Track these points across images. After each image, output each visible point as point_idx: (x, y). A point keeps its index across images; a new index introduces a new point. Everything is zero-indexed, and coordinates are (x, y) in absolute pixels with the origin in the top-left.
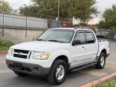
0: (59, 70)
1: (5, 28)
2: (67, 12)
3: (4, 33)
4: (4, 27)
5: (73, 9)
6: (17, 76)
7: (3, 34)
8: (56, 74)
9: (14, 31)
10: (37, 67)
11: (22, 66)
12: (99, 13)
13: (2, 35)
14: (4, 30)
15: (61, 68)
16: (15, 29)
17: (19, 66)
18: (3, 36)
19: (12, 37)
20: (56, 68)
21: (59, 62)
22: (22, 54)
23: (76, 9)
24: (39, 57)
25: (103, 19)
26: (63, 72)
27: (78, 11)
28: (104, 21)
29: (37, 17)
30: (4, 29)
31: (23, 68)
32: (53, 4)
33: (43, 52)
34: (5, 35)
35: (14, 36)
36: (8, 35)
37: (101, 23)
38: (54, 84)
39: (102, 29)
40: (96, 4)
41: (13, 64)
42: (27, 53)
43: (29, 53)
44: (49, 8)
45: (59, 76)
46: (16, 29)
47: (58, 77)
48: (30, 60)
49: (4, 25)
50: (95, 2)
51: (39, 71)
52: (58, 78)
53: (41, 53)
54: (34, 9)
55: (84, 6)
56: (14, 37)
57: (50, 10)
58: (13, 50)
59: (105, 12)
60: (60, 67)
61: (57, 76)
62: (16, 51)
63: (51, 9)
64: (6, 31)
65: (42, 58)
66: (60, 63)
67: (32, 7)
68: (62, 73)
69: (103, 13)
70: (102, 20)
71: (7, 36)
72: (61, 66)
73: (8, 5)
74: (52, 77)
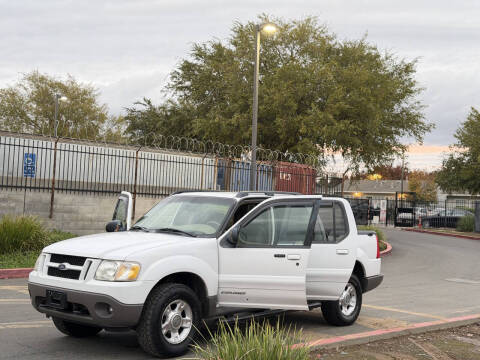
0: (172, 315)
1: (58, 189)
2: (299, 128)
3: (54, 206)
4: (56, 186)
5: (321, 117)
6: (64, 335)
7: (52, 210)
8: (163, 326)
9: (89, 199)
10: (105, 303)
11: (66, 299)
12: (428, 129)
13: (49, 214)
14: (57, 195)
15: (180, 308)
16: (95, 191)
17: (58, 302)
18: (50, 217)
19: (82, 220)
20: (164, 307)
21: (173, 291)
22: (68, 266)
23: (331, 117)
24: (111, 273)
25: (462, 150)
26: (187, 321)
27: (341, 126)
28: (467, 158)
29: (175, 148)
30: (56, 192)
31: (69, 307)
32: (246, 99)
33: (123, 261)
34: (61, 214)
35: (89, 216)
36: (70, 212)
37: (453, 165)
38: (157, 354)
39: (457, 190)
40: (417, 97)
41: (44, 295)
42: (82, 264)
43: (86, 263)
44: (230, 115)
45: (175, 332)
46: (98, 192)
47: (169, 335)
48: (88, 283)
49: (57, 178)
50: (413, 88)
51: (110, 313)
52: (168, 340)
53: (119, 263)
54: (178, 118)
55: (365, 106)
56: (91, 220)
57: (233, 121)
58: (48, 257)
59: (467, 125)
60: (178, 306)
61: (164, 331)
62: (55, 258)
63: (236, 116)
64: (63, 199)
65: (120, 278)
66: (176, 293)
67: (174, 111)
68: (184, 325)
69: (462, 127)
70: (456, 157)
71: (65, 215)
72: (181, 305)
73: (91, 101)
74: (148, 333)
